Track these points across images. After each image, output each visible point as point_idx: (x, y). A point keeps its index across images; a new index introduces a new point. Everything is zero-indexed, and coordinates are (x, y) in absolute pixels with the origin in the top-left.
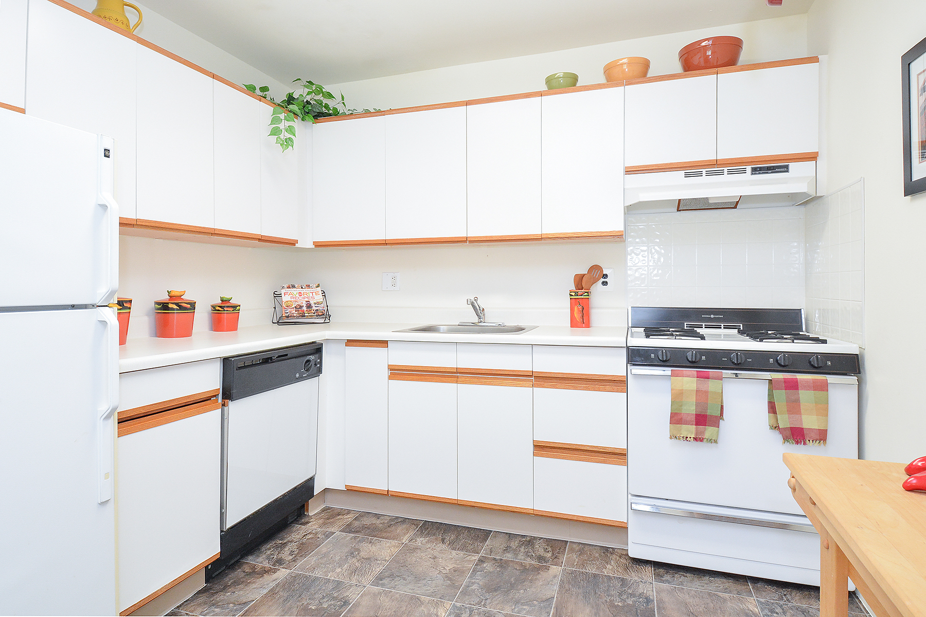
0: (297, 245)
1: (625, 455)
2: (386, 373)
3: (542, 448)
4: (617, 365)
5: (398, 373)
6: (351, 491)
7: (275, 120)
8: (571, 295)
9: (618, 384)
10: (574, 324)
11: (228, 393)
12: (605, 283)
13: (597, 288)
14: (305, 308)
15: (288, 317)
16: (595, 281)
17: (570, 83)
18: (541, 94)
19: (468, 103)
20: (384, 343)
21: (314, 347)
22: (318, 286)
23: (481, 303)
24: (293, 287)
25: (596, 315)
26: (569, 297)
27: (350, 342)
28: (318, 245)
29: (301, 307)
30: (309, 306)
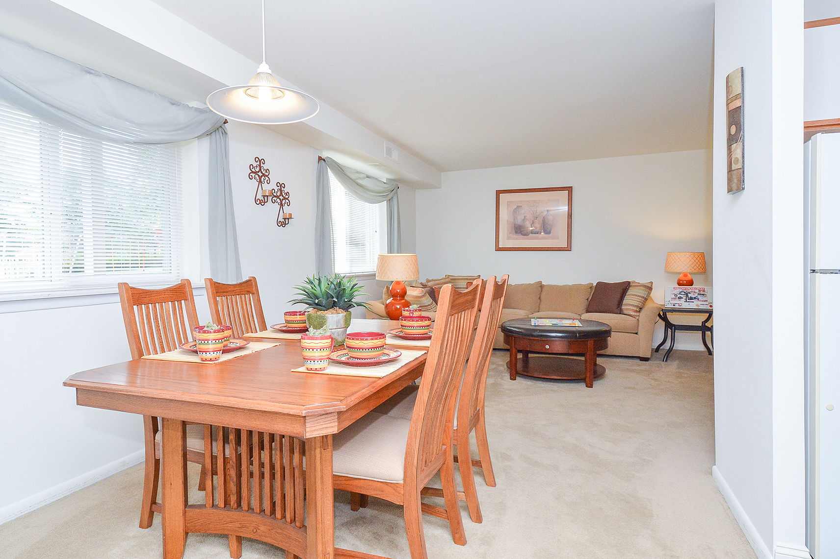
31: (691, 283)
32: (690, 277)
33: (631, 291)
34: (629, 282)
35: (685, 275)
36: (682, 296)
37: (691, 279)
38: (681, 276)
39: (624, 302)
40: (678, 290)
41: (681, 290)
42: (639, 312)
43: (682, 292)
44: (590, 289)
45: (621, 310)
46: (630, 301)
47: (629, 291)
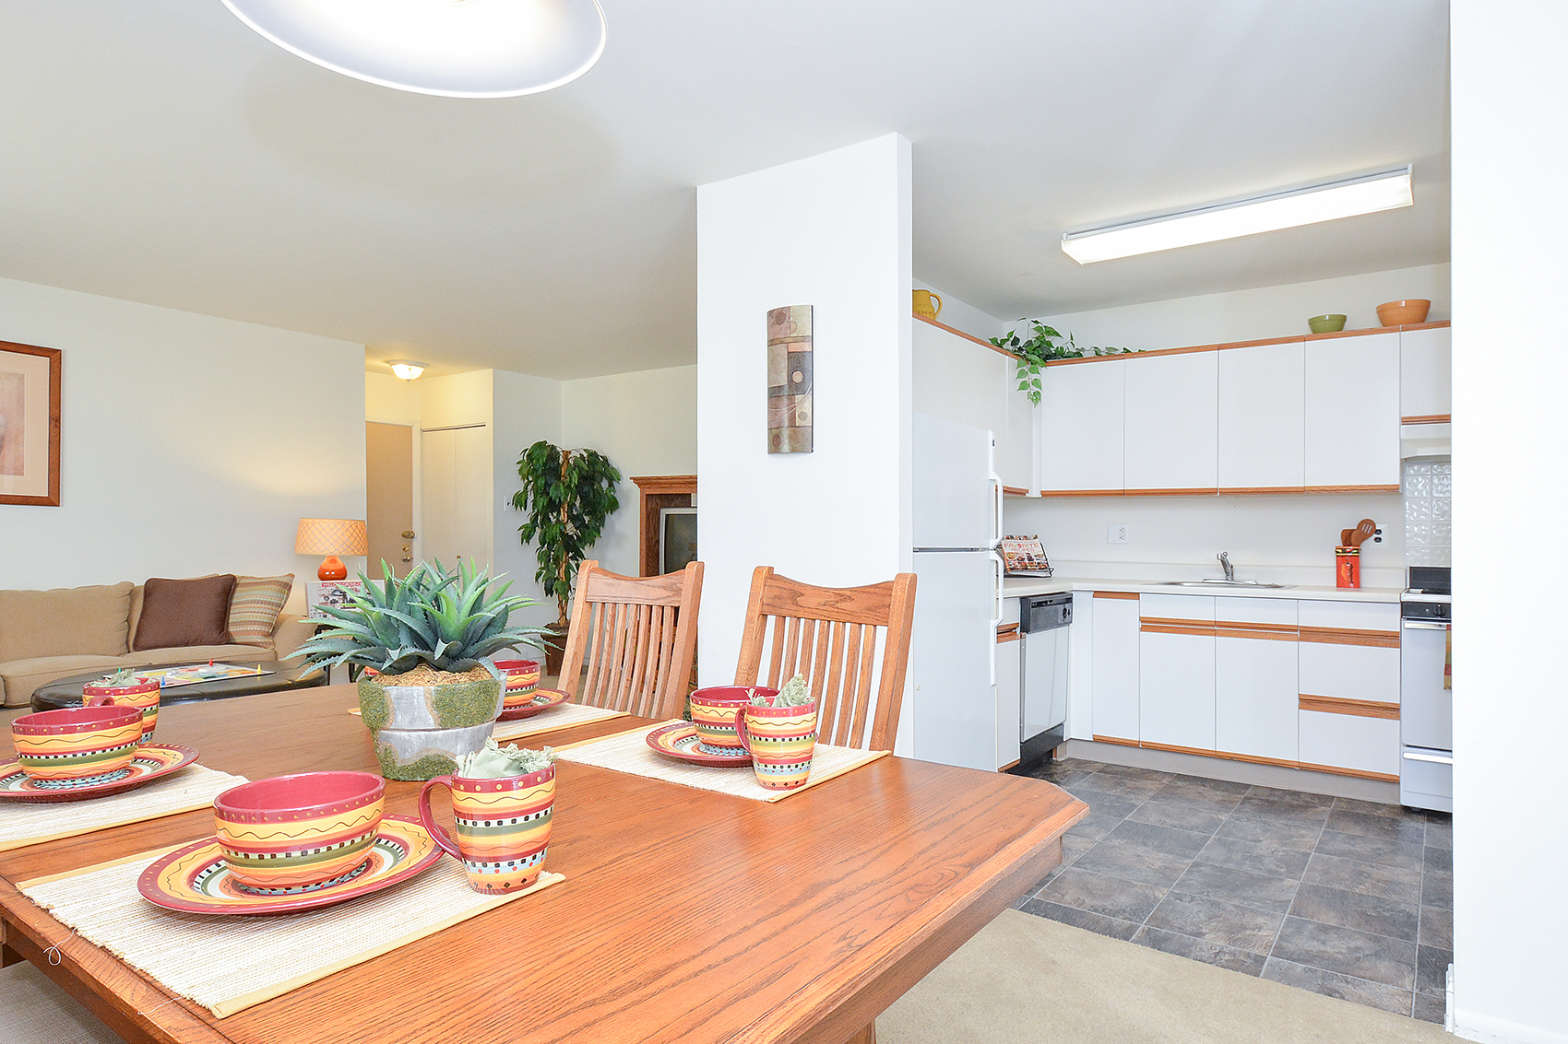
0: (1027, 495)
1: (1398, 710)
2: (1138, 625)
3: (1308, 702)
4: (1390, 620)
5: (1149, 625)
6: (1098, 740)
7: (1021, 374)
8: (1338, 552)
9: (1391, 639)
10: (1341, 584)
11: (1025, 627)
12: (1378, 540)
13: (1368, 545)
14: (1026, 561)
15: (1012, 569)
16: (1366, 537)
17: (1333, 327)
18: (1304, 339)
19: (1220, 347)
20: (1135, 596)
21: (1064, 597)
22: (1036, 537)
23: (1230, 559)
24: (1012, 538)
25: (1366, 576)
26: (1334, 555)
27: (1097, 594)
28: (1045, 494)
29: (1023, 559)
30: (1030, 559)
31: (342, 575)
32: (340, 564)
33: (239, 596)
34: (234, 578)
35: (333, 561)
36: (336, 598)
37: (342, 567)
38: (325, 563)
39: (233, 618)
40: (329, 588)
41: (334, 588)
42: (272, 635)
43: (335, 591)
44: (128, 597)
45: (228, 634)
46: (245, 614)
47: (236, 595)
